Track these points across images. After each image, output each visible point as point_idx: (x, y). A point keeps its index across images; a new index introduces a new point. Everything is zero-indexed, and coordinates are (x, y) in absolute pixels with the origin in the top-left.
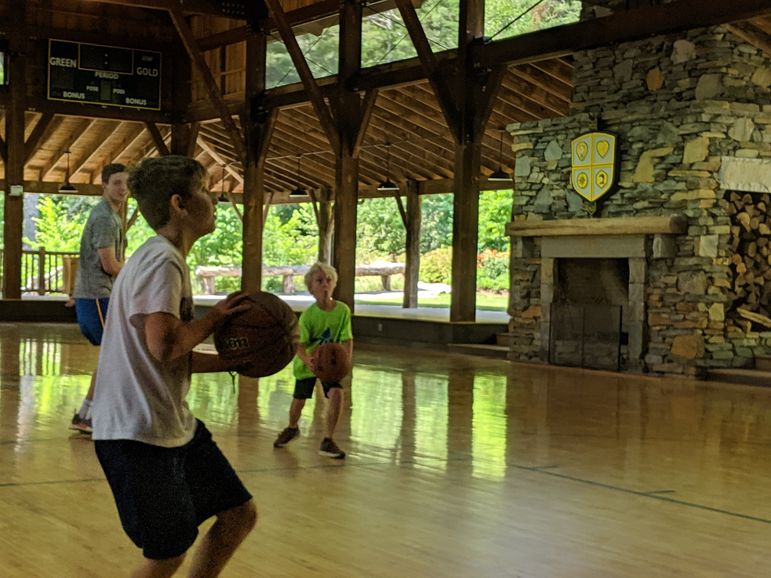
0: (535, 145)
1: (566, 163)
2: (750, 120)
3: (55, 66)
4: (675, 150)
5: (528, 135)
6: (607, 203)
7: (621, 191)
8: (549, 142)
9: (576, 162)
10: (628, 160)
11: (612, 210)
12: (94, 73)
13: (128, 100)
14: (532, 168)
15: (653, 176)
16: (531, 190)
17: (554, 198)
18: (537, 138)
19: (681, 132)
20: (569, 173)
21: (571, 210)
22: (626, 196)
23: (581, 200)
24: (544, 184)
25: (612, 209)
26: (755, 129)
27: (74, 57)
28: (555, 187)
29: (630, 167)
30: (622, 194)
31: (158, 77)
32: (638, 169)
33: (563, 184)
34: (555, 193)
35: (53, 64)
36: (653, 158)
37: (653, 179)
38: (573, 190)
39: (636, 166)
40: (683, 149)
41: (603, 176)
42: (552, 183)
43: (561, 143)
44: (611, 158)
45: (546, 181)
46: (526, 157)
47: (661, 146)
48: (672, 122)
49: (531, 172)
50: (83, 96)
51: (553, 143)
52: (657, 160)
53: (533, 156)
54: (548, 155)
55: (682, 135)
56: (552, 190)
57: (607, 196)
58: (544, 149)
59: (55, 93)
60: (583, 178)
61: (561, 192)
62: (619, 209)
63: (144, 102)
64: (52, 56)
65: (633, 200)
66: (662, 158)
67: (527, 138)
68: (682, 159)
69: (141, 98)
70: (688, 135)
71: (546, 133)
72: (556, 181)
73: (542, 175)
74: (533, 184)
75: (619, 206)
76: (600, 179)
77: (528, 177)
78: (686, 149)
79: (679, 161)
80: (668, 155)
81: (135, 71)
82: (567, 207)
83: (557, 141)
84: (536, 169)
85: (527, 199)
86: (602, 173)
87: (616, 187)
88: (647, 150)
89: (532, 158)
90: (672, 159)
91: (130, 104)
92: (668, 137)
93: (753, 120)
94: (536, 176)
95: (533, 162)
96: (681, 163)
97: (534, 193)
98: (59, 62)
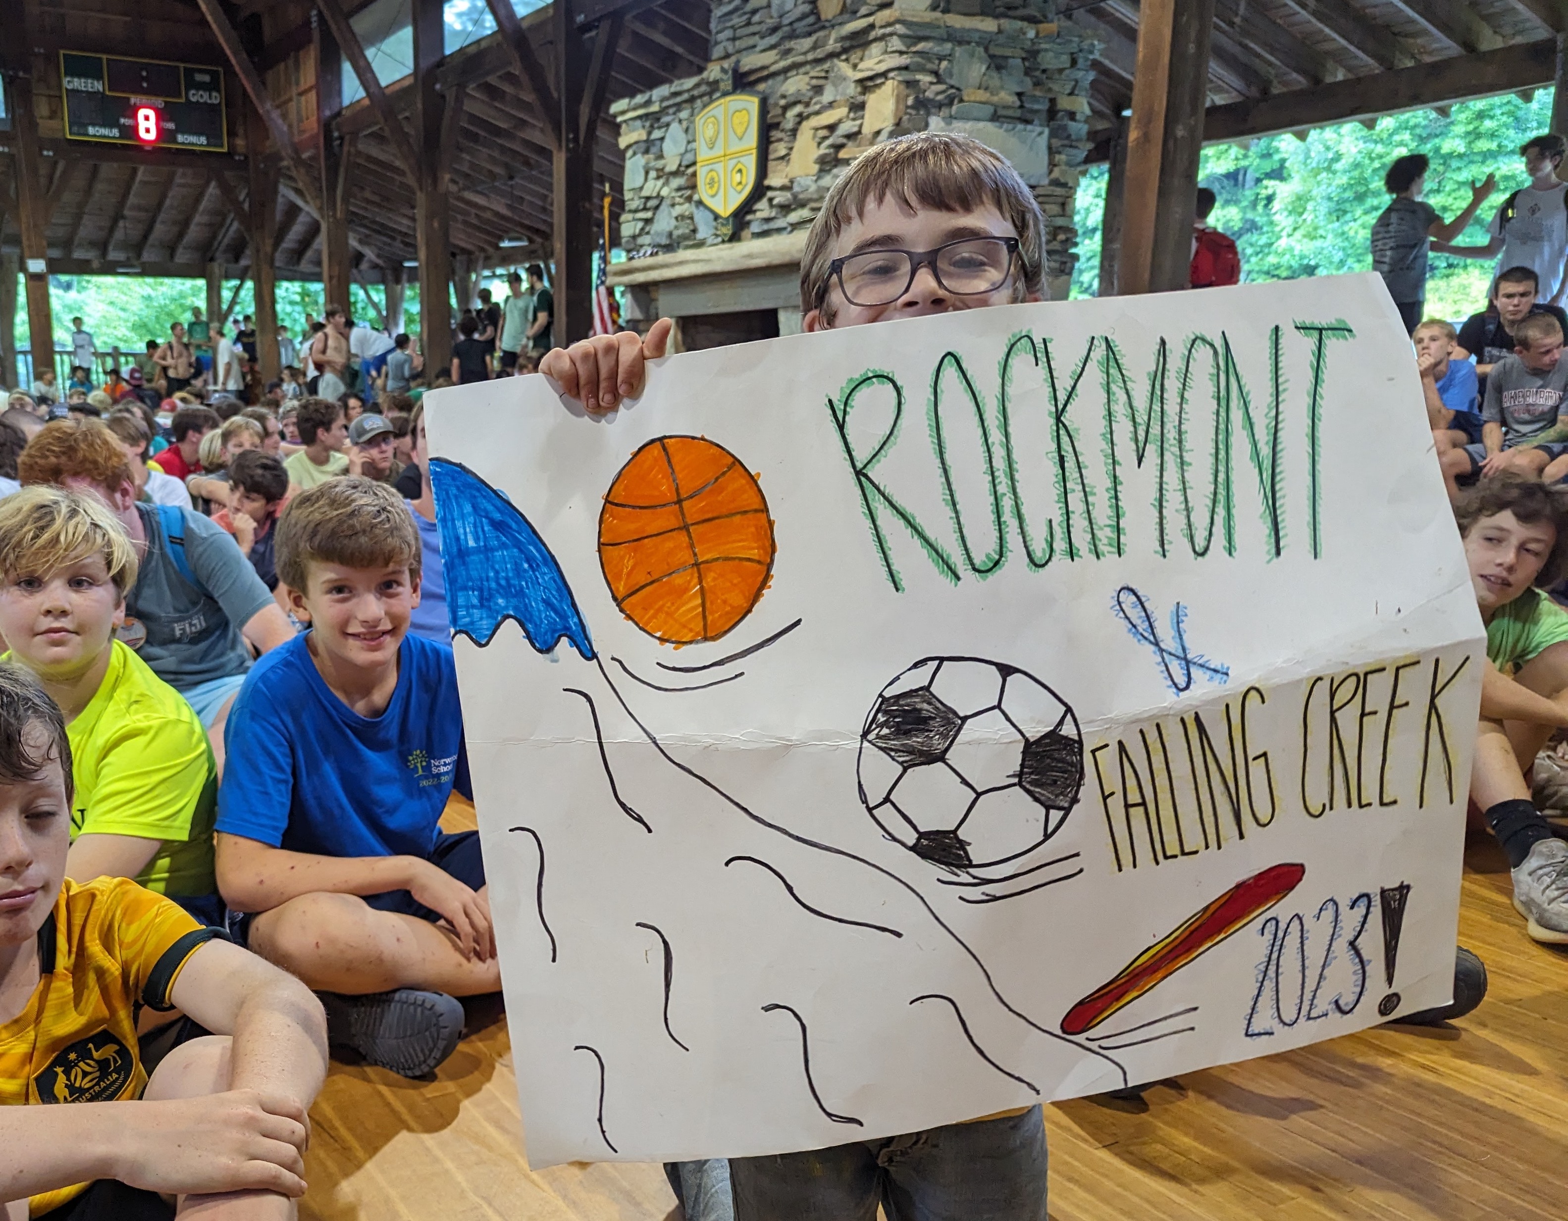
0: (649, 133)
1: (688, 158)
2: (981, 49)
3: (73, 90)
4: (850, 110)
5: (640, 117)
6: (749, 217)
7: (770, 194)
8: (668, 125)
9: (703, 154)
10: (780, 140)
11: (757, 230)
12: (128, 99)
13: (180, 138)
14: (647, 173)
15: (816, 162)
16: (645, 209)
17: (676, 218)
18: (653, 120)
19: (860, 75)
20: (694, 174)
21: (700, 236)
22: (775, 202)
23: (711, 217)
24: (663, 198)
25: (755, 228)
26: (988, 68)
27: (99, 77)
28: (678, 200)
29: (783, 152)
30: (771, 200)
31: (220, 104)
32: (794, 155)
33: (688, 192)
34: (678, 210)
35: (70, 87)
36: (817, 129)
37: (816, 167)
38: (700, 203)
39: (791, 149)
40: (862, 106)
41: (740, 171)
42: (673, 194)
43: (685, 124)
44: (752, 140)
45: (665, 192)
46: (639, 156)
47: (831, 105)
48: (847, 60)
49: (646, 180)
50: (115, 132)
51: (674, 126)
52: (823, 133)
53: (647, 151)
54: (667, 146)
55: (860, 81)
56: (673, 205)
57: (746, 208)
58: (662, 139)
59: (75, 129)
60: (712, 179)
61: (685, 208)
62: (766, 227)
63: (203, 140)
64: (66, 74)
65: (786, 209)
66: (832, 128)
67: (638, 123)
68: (861, 126)
69: (198, 134)
70: (871, 78)
71: (663, 111)
72: (679, 189)
73: (660, 183)
74: (648, 198)
75: (768, 220)
76: (737, 177)
77: (641, 188)
78: (868, 106)
79: (855, 129)
80: (840, 121)
81: (187, 94)
82: (694, 231)
83: (680, 121)
84: (653, 174)
85: (640, 225)
86: (739, 166)
87: (759, 191)
88: (808, 117)
89: (646, 156)
90: (847, 127)
91: (183, 143)
92: (840, 89)
93: (986, 49)
94: (652, 187)
95: (647, 163)
96: (859, 132)
97: (649, 215)
98: (78, 83)
